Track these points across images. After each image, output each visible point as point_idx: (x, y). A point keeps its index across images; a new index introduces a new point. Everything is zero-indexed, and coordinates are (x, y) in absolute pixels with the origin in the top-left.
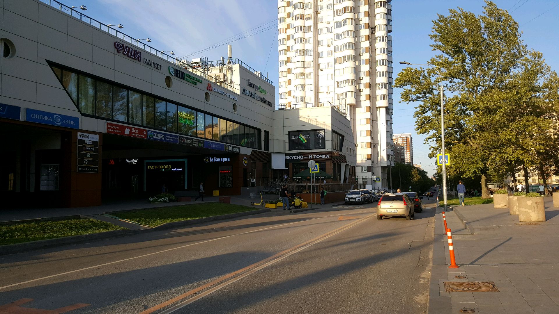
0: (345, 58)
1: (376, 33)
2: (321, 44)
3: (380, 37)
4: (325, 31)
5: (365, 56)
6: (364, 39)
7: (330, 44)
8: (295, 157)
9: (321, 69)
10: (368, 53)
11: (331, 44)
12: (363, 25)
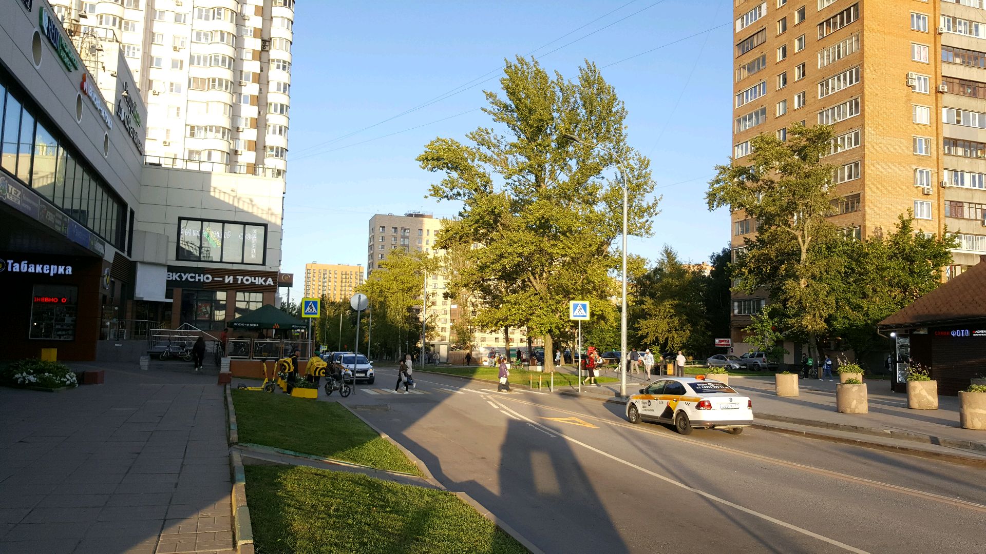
0: (214, 83)
1: (271, 52)
2: (157, 39)
3: (279, 61)
4: (170, 17)
5: (251, 89)
6: (250, 56)
7: (178, 45)
8: (191, 277)
9: (154, 92)
10: (257, 86)
11: (180, 47)
12: (251, 31)
